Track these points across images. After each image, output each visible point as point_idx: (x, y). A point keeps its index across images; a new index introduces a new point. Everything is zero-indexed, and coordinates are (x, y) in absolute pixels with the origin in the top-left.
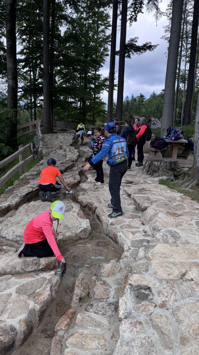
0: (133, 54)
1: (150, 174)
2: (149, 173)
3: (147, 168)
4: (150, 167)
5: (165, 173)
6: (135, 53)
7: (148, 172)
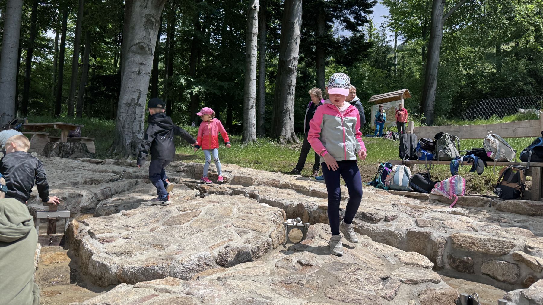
1: (62, 157)
2: (60, 155)
3: (57, 150)
4: (60, 149)
5: (82, 154)
7: (59, 153)
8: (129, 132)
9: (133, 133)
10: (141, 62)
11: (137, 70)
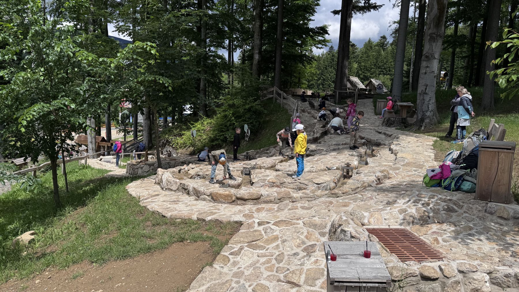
0: (356, 13)
5: (398, 124)
6: (358, 13)
8: (420, 111)
9: (423, 112)
10: (426, 66)
11: (424, 71)
